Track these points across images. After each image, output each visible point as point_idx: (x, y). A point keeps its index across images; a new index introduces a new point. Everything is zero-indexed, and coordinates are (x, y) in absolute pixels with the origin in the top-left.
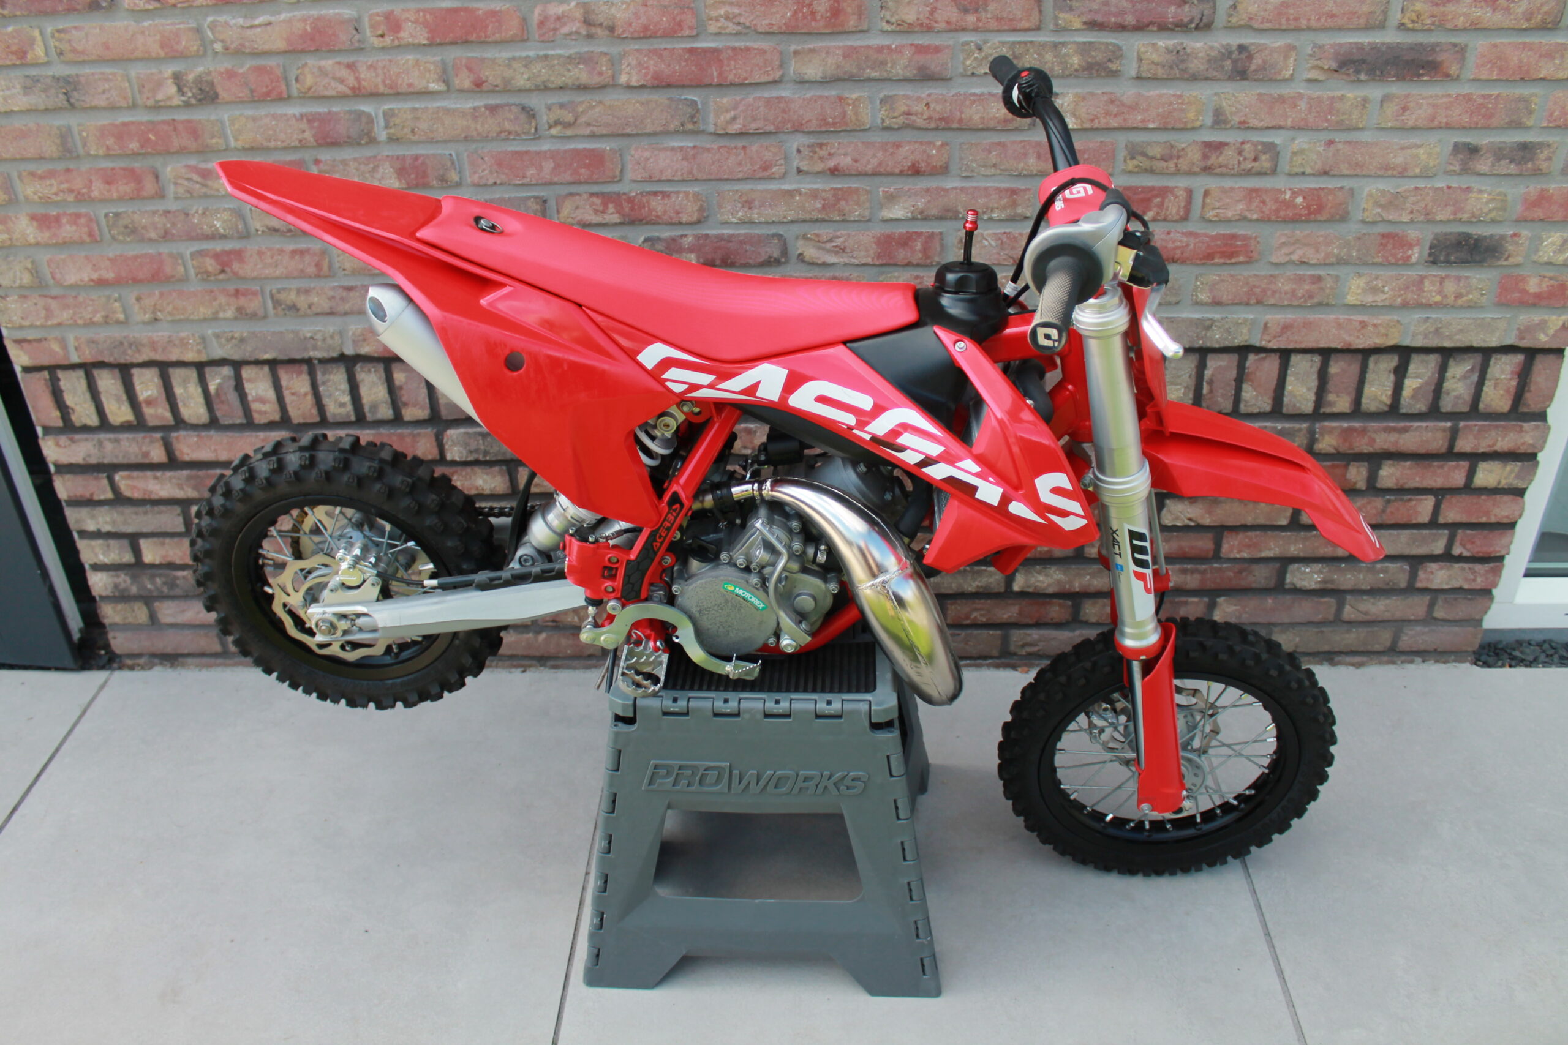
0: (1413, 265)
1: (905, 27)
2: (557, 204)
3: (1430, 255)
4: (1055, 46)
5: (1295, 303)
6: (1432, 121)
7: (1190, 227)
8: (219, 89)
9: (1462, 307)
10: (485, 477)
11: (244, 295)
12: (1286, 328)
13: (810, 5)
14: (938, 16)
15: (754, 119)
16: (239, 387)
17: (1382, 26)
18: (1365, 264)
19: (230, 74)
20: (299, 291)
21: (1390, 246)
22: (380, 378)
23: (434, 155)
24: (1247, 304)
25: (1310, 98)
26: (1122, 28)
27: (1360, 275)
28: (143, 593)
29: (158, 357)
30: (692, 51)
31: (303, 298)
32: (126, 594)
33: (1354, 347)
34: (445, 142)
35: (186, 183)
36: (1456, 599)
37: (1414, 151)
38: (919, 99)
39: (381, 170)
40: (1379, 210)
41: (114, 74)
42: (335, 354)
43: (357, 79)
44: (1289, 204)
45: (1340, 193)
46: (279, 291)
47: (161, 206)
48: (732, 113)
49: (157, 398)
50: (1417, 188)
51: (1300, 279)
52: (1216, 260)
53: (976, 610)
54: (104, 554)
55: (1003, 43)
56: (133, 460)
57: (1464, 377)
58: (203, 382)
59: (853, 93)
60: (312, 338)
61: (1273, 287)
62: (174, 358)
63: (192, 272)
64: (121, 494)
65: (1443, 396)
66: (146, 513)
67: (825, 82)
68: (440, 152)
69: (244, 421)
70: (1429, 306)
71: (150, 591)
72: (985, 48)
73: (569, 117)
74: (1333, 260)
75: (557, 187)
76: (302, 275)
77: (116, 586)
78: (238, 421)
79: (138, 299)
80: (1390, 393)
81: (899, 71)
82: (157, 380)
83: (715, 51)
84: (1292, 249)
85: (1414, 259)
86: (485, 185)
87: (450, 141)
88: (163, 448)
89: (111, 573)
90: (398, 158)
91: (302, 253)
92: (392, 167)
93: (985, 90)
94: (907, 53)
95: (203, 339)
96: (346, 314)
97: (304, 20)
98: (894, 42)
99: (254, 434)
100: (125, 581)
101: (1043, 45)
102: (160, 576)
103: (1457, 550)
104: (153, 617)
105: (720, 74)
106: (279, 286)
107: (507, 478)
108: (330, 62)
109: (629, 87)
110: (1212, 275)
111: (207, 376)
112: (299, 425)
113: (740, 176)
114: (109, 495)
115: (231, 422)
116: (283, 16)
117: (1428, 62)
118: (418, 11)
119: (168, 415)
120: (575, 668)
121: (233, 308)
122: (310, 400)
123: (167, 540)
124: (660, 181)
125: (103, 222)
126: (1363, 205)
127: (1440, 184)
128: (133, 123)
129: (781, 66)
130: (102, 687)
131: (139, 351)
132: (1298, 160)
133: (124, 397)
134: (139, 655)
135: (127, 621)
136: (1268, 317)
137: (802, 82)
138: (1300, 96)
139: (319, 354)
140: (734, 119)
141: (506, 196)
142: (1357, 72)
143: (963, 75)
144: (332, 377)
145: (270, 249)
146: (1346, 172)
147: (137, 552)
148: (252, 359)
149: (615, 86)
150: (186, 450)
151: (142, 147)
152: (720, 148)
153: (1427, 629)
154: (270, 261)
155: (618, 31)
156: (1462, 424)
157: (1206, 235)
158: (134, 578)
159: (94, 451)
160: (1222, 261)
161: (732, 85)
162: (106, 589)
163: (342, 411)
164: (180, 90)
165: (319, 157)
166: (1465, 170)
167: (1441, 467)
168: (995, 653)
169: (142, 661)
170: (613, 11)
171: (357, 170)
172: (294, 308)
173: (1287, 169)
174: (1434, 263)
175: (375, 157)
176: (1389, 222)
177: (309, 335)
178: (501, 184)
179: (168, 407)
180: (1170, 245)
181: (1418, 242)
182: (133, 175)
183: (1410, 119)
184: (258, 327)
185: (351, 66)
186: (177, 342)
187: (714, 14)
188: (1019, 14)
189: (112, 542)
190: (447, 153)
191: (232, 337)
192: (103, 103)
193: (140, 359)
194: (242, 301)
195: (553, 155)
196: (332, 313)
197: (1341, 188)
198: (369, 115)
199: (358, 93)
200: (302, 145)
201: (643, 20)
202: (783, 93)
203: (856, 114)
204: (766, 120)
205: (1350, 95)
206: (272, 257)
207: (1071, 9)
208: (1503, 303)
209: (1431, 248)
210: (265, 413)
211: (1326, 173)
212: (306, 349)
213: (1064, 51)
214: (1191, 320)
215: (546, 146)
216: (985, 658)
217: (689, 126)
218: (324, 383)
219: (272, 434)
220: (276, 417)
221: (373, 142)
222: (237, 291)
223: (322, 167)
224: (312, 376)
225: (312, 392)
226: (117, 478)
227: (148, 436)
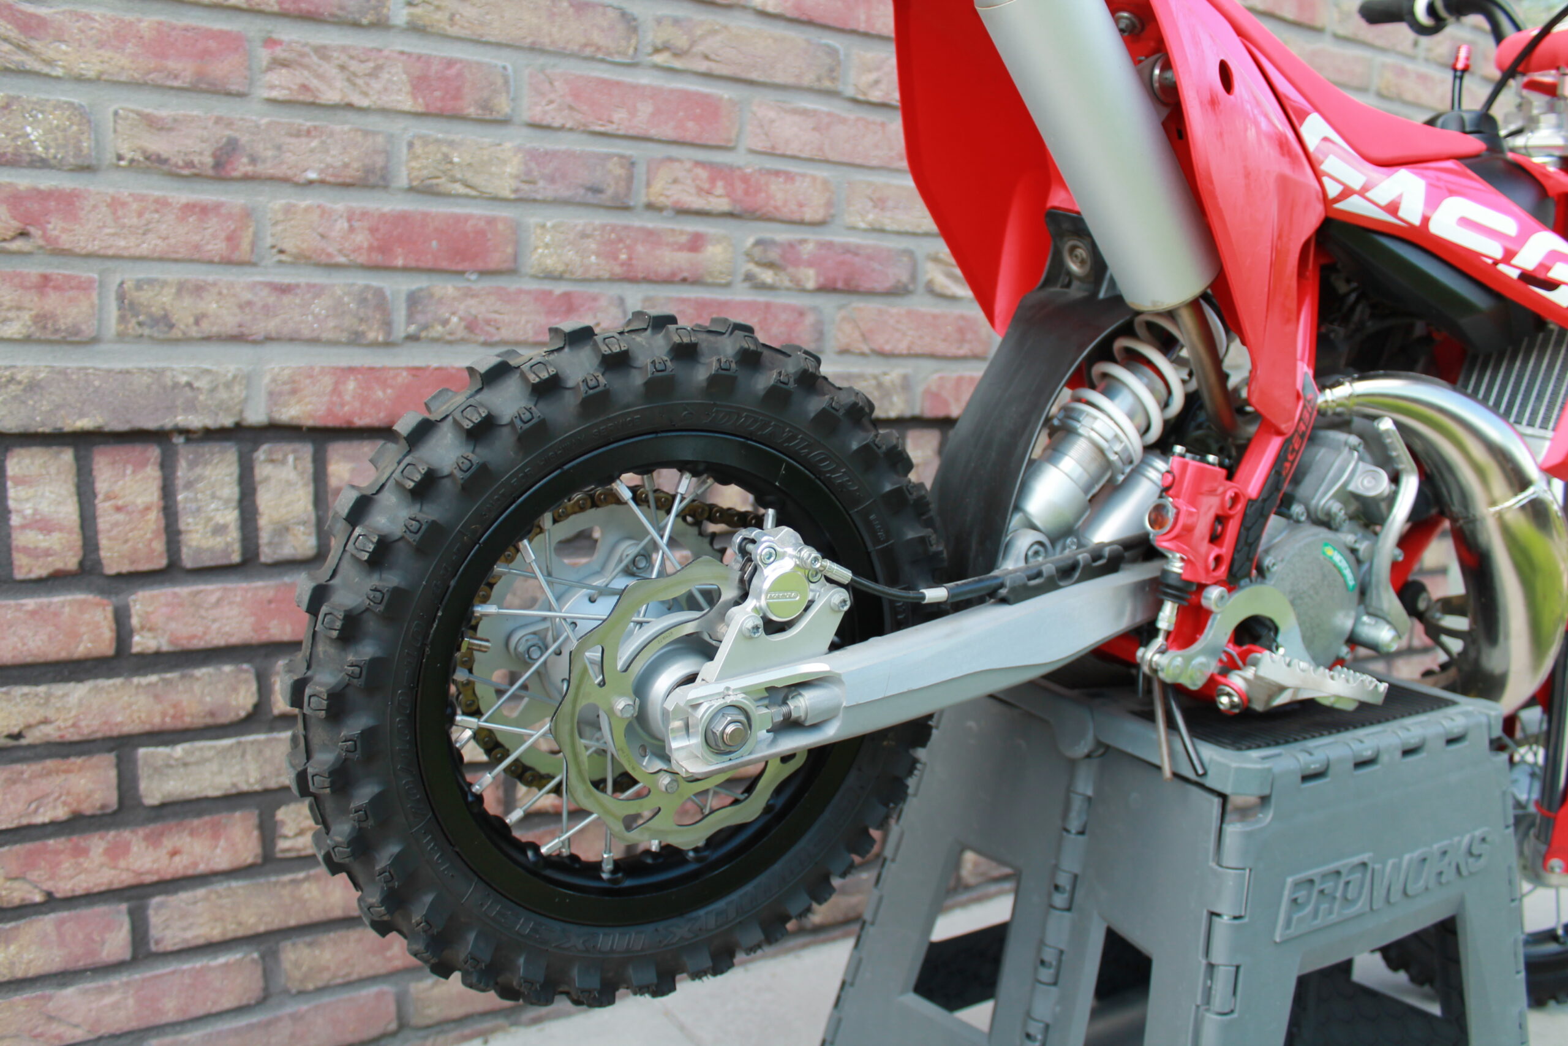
2: (648, 171)
11: (57, 288)
17: (1368, 91)
20: (181, 288)
22: (302, 474)
23: (479, 64)
31: (187, 301)
34: (499, 45)
39: (385, 76)
42: (228, 421)
46: (139, 286)
48: (873, 75)
60: (189, 385)
68: (486, 60)
73: (682, 42)
75: (650, 145)
76: (196, 258)
86: (548, 128)
87: (508, 46)
90: (419, 57)
91: (204, 211)
92: (406, 72)
96: (269, 339)
99: (12, 602)
105: (867, 18)
106: (141, 276)
109: (762, 13)
112: (119, 576)
113: (874, 163)
121: (26, 316)
122: (154, 518)
124: (783, 156)
139: (195, 421)
140: (877, 82)
141: (578, 148)
144: (208, 472)
145: (141, 198)
148: (47, 429)
149: (745, 7)
152: (858, 119)
154: (135, 221)
163: (218, 542)
165: (275, 36)
171: (343, 68)
172: (165, 321)
175: (380, 51)
177: (184, 379)
178: (571, 130)
184: (72, 361)
190: (500, 63)
191: (11, 380)
194: (52, 301)
195: (655, 93)
196: (238, 338)
206: (140, 215)
210: (47, 553)
212: (171, 409)
215: (645, 79)
217: (827, 84)
218: (189, 485)
219: (57, 599)
220: (71, 562)
221: (381, 25)
222: (46, 278)
223: (279, 52)
224: (167, 467)
225: (161, 504)
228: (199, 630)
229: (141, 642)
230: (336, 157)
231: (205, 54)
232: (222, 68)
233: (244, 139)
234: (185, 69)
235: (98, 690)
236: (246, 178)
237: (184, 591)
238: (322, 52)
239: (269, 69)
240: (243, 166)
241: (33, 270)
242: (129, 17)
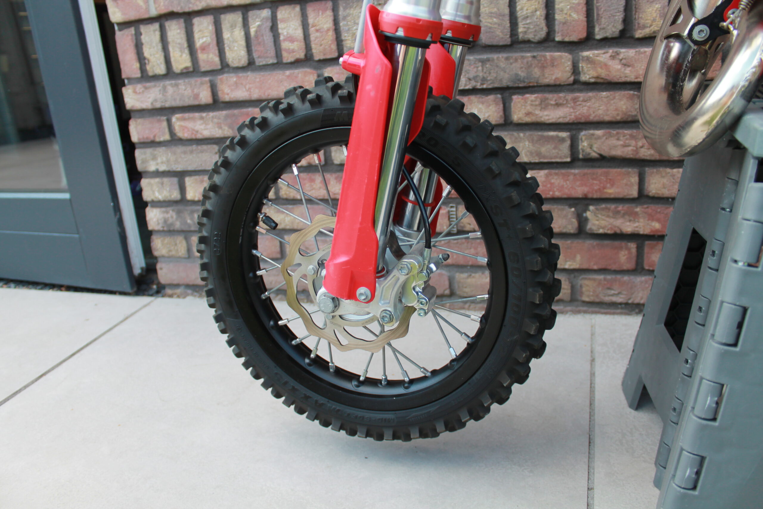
10: (480, 106)
16: (274, 28)
28: (185, 228)
29: (213, 3)
32: (172, 229)
49: (209, 44)
54: (159, 191)
56: (187, 102)
58: (246, 25)
62: (225, 2)
64: (175, 134)
66: (192, 152)
69: (275, 61)
71: (189, 225)
77: (165, 221)
78: (271, 61)
82: (211, 28)
88: (209, 90)
89: (163, 209)
99: (282, 73)
100: (172, 217)
104: (190, 251)
107: (502, 105)
111: (250, 19)
112: (320, 61)
114: (167, 137)
115: (264, 63)
119: (217, 59)
122: (331, 35)
130: (145, 306)
133: (186, 45)
134: (177, 286)
135: (171, 254)
144: (352, 11)
147: (182, 189)
150: (227, 90)
158: (179, 213)
159: (160, 96)
162: (158, 224)
169: (179, 291)
179: (217, 52)
189: (166, 180)
193: (200, 6)
210: (293, 51)
218: (345, 18)
219: (296, 71)
220: (302, 55)
224: (335, 10)
225: (334, 27)
226: (174, 119)
227: (199, 80)
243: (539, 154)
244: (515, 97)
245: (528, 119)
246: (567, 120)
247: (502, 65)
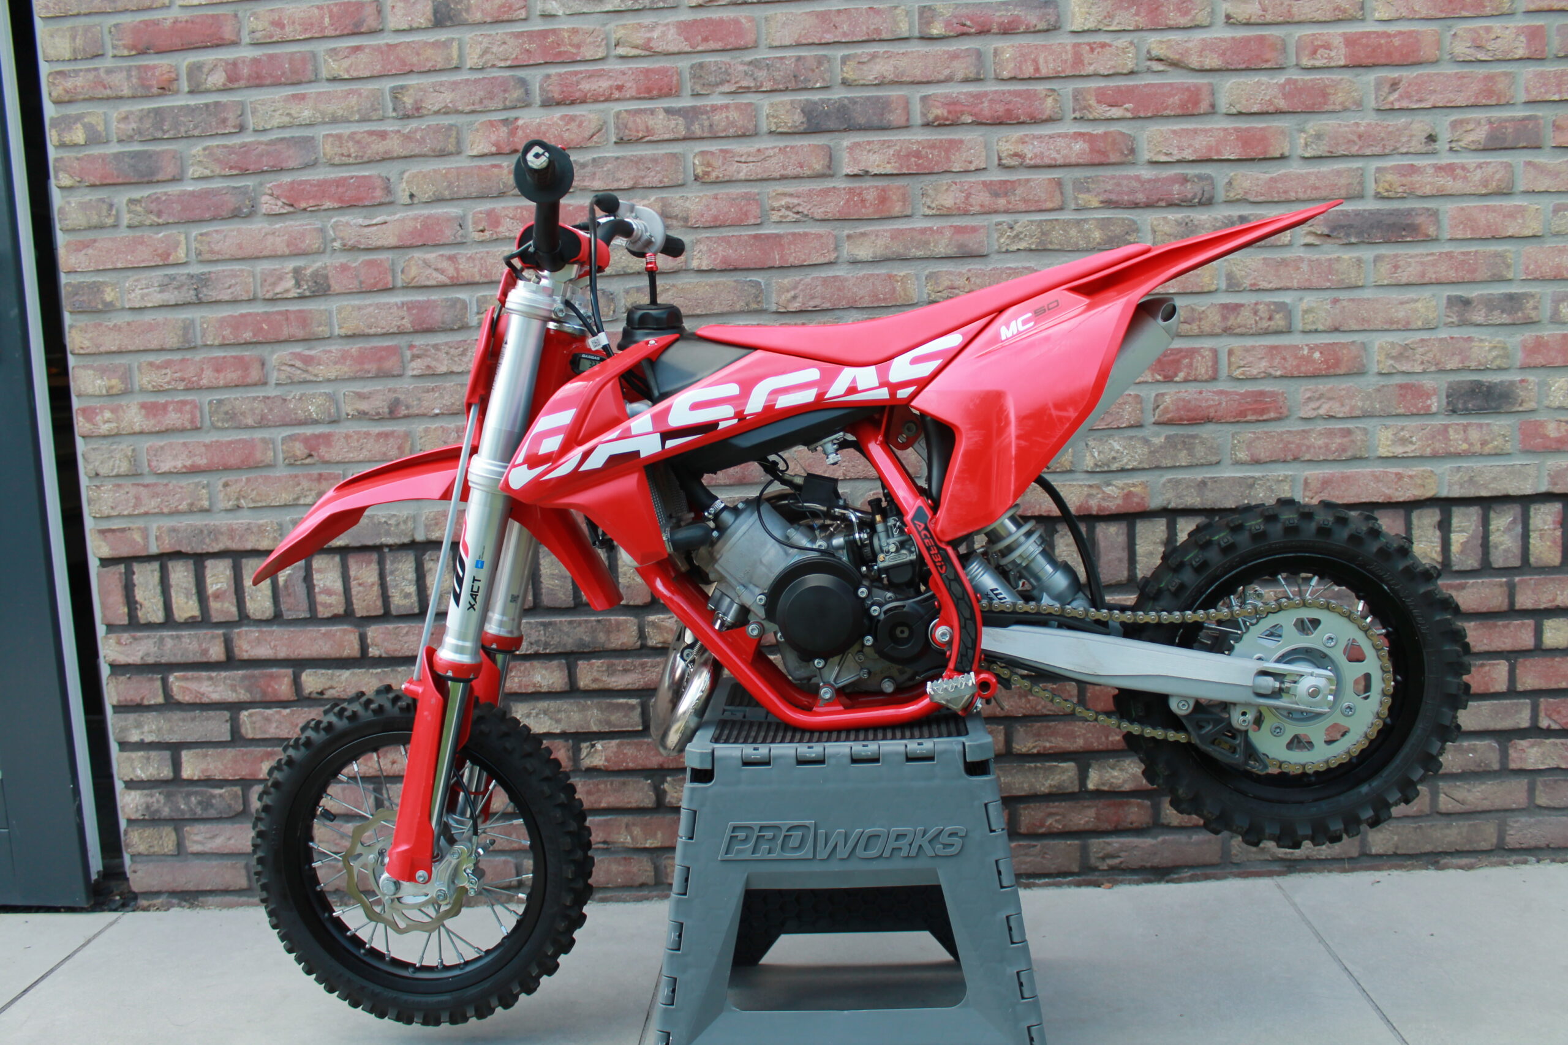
0: (1434, 414)
1: (944, 212)
3: (1448, 403)
4: (1078, 222)
5: (1331, 458)
6: (1423, 276)
7: (1221, 386)
8: (332, 282)
9: (1490, 455)
10: (544, 670)
11: (326, 479)
12: (1326, 483)
13: (860, 194)
14: (972, 200)
15: (813, 298)
16: (308, 579)
17: (1361, 197)
18: (1390, 416)
19: (344, 268)
21: (1409, 397)
24: (1285, 461)
25: (1310, 261)
26: (1136, 206)
27: (1387, 427)
28: (175, 815)
29: (234, 545)
30: (756, 237)
32: (157, 817)
33: (1394, 500)
35: (288, 369)
36: (1556, 781)
37: (1413, 305)
38: (960, 274)
40: (1391, 362)
41: (242, 271)
42: (406, 540)
43: (457, 270)
44: (1308, 360)
45: (1352, 348)
47: (260, 393)
48: (792, 293)
49: (225, 592)
50: (1422, 340)
51: (1331, 433)
52: (1249, 418)
53: (1051, 814)
54: (142, 769)
55: (1032, 222)
56: (191, 658)
57: (1508, 530)
59: (901, 271)
61: (1306, 442)
62: (249, 546)
63: (281, 456)
64: (171, 697)
65: (1492, 550)
66: (193, 719)
67: (874, 262)
69: (308, 615)
70: (1458, 455)
71: (183, 812)
72: (1017, 227)
74: (1358, 413)
77: (148, 807)
78: (302, 616)
79: (226, 485)
80: (1439, 549)
81: (941, 249)
82: (229, 572)
83: (777, 236)
84: (1317, 404)
85: (1434, 409)
88: (223, 644)
89: (146, 792)
91: (386, 435)
93: (1020, 265)
94: (948, 234)
95: (281, 526)
97: (415, 219)
98: (935, 224)
99: (316, 629)
100: (158, 802)
101: (1067, 222)
102: (196, 793)
103: (1544, 723)
104: (180, 845)
105: (781, 257)
107: (567, 672)
108: (434, 255)
109: (700, 271)
110: (1247, 433)
112: (362, 618)
114: (160, 700)
115: (294, 616)
116: (397, 216)
117: (1408, 225)
118: (517, 208)
119: (234, 609)
120: (625, 901)
121: (314, 494)
122: (376, 589)
123: (211, 751)
125: (206, 409)
126: (1376, 358)
127: (1443, 334)
128: (250, 314)
129: (836, 249)
130: (111, 924)
131: (216, 540)
132: (1310, 317)
133: (194, 591)
134: (157, 894)
135: (152, 850)
136: (1307, 473)
137: (854, 262)
138: (1301, 259)
139: (390, 541)
140: (795, 297)
142: (1348, 235)
143: (999, 252)
144: (400, 566)
145: (358, 433)
146: (1355, 328)
147: (177, 765)
149: (686, 270)
150: (245, 646)
151: (254, 335)
153: (1532, 820)
154: (356, 444)
155: (692, 222)
156: (1517, 579)
157: (1237, 394)
158: (169, 796)
159: (154, 650)
160: (1254, 418)
161: (792, 267)
162: (136, 810)
163: (406, 602)
164: (298, 284)
165: (413, 343)
166: (1464, 323)
167: (1506, 626)
168: (1075, 868)
169: (158, 901)
170: (687, 204)
171: (448, 354)
173: (1300, 327)
174: (1454, 411)
175: (466, 341)
176: (1403, 373)
177: (384, 519)
179: (234, 601)
180: (1204, 404)
181: (1435, 392)
182: (242, 364)
183: (1404, 277)
185: (452, 259)
186: (255, 530)
187: (776, 204)
188: (1043, 196)
189: (153, 754)
192: (227, 298)
193: (216, 548)
194: (323, 486)
197: (1353, 342)
198: (464, 302)
199: (456, 284)
200: (401, 333)
201: (714, 211)
202: (838, 273)
203: (905, 290)
204: (823, 298)
205: (1346, 256)
206: (359, 441)
207: (1088, 191)
208: (1527, 451)
209: (1448, 396)
210: (331, 605)
211: (1336, 330)
212: (379, 535)
213: (1086, 227)
214: (1234, 478)
216: (1065, 874)
217: (754, 306)
218: (392, 573)
219: (335, 628)
220: (340, 610)
221: (464, 327)
222: (320, 475)
223: (415, 351)
224: (381, 563)
225: (379, 582)
226: (171, 679)
227: (210, 632)
228: (398, 647)
229: (373, 652)
230: (447, 400)
231: (381, 359)
232: (390, 364)
233: (402, 397)
234: (372, 367)
235: (353, 674)
236: (406, 417)
237: (391, 626)
238: (436, 347)
239: (412, 360)
240: (403, 411)
241: (315, 472)
242: (347, 348)
243: (608, 723)
244: (580, 662)
245: (595, 686)
246: (636, 686)
247: (566, 629)
